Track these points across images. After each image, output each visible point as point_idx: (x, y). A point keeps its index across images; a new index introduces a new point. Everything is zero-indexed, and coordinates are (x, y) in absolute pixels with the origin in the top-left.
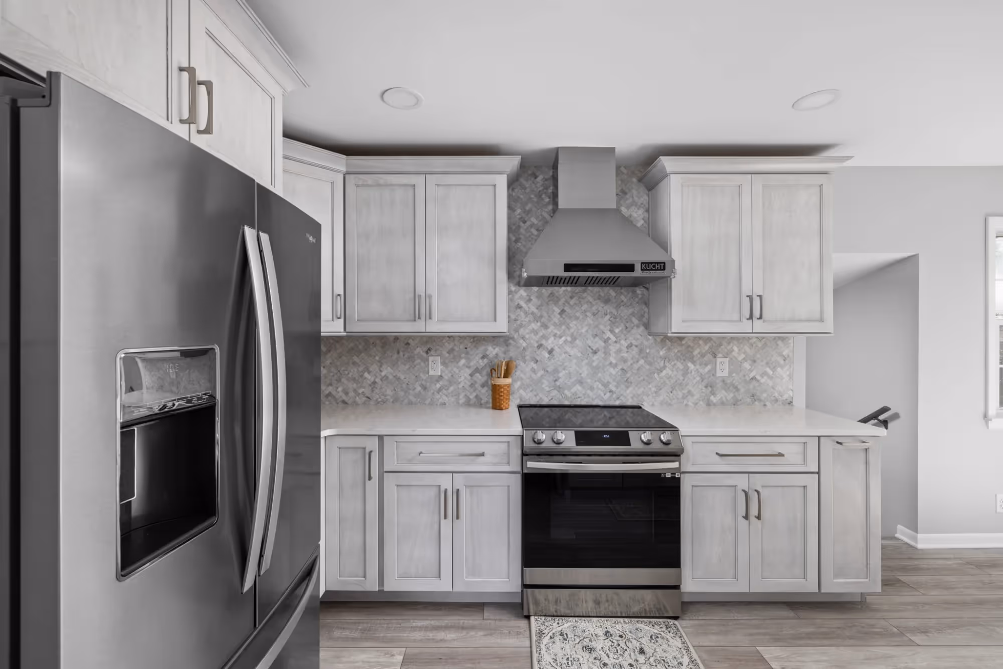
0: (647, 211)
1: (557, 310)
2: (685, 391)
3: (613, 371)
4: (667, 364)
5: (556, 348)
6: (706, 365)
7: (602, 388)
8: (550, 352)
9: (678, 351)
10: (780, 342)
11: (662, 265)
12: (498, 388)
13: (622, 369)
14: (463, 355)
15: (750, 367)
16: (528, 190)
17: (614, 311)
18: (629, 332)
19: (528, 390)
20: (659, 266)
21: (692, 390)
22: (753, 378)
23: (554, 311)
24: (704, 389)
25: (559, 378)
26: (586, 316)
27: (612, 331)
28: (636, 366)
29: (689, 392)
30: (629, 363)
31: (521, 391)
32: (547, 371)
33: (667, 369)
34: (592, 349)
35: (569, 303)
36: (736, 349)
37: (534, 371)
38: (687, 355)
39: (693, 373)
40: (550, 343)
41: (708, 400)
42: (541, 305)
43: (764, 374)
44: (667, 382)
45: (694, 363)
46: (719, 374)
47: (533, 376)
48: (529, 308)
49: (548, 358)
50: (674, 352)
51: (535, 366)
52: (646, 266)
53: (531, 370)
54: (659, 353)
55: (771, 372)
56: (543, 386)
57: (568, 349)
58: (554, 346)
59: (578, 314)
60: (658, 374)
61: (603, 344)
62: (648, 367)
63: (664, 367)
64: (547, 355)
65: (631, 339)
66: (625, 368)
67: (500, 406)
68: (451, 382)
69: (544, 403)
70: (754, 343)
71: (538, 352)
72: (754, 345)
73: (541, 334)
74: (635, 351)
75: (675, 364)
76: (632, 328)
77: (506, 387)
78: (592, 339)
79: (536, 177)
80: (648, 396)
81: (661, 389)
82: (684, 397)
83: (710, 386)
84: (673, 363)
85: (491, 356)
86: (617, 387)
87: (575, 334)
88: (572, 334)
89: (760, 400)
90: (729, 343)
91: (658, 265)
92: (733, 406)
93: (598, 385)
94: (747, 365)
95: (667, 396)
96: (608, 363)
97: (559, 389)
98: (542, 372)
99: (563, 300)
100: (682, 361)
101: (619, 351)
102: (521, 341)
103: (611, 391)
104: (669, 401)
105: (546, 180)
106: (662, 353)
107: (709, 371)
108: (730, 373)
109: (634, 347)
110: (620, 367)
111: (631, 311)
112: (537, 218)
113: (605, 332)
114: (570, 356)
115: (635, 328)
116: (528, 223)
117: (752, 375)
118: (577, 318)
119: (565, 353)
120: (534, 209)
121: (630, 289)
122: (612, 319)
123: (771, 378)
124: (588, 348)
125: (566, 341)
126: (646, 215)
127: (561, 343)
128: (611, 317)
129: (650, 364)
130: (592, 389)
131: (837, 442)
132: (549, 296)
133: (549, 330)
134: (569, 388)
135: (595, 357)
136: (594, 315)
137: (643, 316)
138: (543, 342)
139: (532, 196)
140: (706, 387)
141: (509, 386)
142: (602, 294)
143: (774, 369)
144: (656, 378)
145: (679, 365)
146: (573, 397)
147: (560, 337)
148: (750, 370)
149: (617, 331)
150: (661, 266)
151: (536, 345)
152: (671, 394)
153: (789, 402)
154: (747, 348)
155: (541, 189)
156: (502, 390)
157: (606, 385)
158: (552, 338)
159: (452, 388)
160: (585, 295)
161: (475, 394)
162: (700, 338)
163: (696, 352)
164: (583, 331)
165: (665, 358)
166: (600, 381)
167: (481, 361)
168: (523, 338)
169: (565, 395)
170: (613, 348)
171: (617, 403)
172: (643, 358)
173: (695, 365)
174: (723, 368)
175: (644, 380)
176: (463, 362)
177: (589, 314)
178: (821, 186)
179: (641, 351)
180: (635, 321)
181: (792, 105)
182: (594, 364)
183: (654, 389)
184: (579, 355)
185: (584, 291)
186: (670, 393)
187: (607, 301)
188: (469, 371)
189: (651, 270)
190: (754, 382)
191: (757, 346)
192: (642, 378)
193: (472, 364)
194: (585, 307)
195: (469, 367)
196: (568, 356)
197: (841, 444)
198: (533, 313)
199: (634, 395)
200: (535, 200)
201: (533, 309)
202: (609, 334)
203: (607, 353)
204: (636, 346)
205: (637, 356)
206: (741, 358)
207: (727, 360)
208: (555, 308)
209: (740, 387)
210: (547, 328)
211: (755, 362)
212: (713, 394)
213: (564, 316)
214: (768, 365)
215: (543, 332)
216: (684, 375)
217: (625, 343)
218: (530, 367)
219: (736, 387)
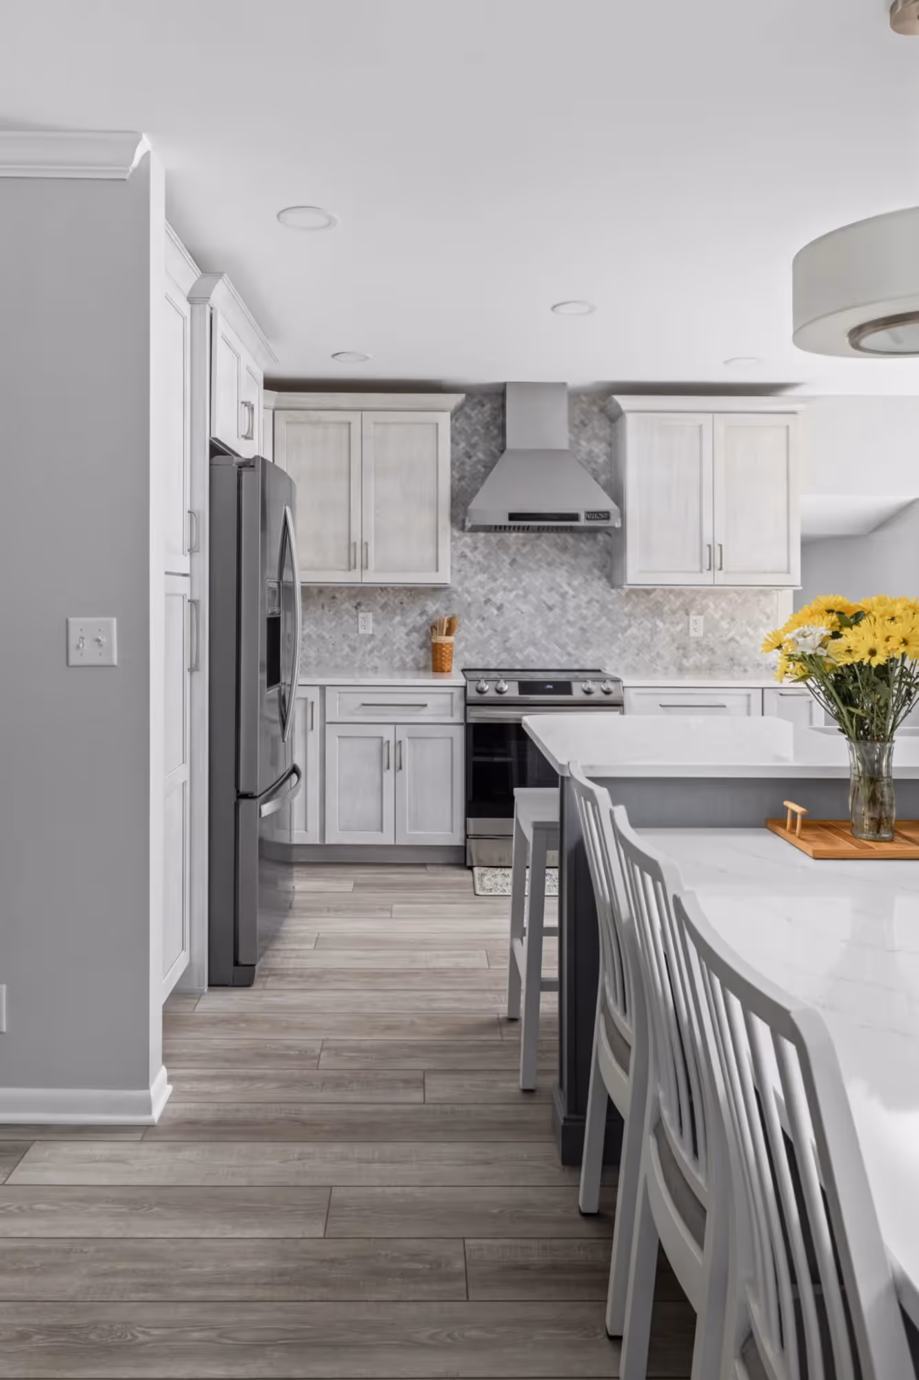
0: (610, 445)
1: (508, 560)
2: (653, 654)
3: (570, 630)
4: (633, 622)
5: (507, 605)
6: (678, 623)
7: (558, 649)
8: (500, 608)
9: (645, 607)
10: (762, 598)
12: (439, 646)
13: (582, 628)
14: (398, 611)
15: (728, 626)
16: (474, 420)
17: (573, 562)
18: (589, 584)
19: (473, 652)
21: (661, 652)
22: (732, 639)
23: (504, 561)
24: (675, 652)
25: (509, 639)
26: (541, 567)
27: (569, 584)
28: (598, 624)
29: (658, 654)
30: (589, 621)
31: (466, 654)
32: (496, 631)
33: (633, 628)
34: (547, 605)
35: (520, 552)
36: (712, 605)
37: (480, 630)
38: (657, 610)
39: (663, 632)
40: (498, 598)
41: (681, 664)
42: (489, 554)
43: (744, 634)
44: (632, 642)
45: (664, 622)
46: (692, 634)
47: (479, 635)
48: (475, 557)
49: (498, 615)
50: (640, 608)
51: (482, 625)
52: (589, 516)
53: (477, 629)
54: (623, 609)
55: (751, 632)
56: (492, 648)
57: (520, 605)
58: (503, 602)
59: (531, 565)
60: (623, 634)
61: (559, 599)
62: (609, 625)
63: (630, 626)
64: (495, 612)
65: (591, 594)
66: (585, 626)
67: (442, 668)
68: (384, 643)
69: (492, 667)
71: (485, 608)
72: (732, 599)
73: (487, 588)
74: (596, 607)
75: (642, 623)
76: (593, 581)
77: (448, 646)
78: (547, 593)
79: (483, 405)
80: (611, 658)
81: (624, 651)
82: (652, 661)
83: (683, 648)
84: (639, 621)
85: (430, 613)
86: (576, 648)
87: (528, 587)
88: (524, 588)
89: (739, 665)
90: (703, 599)
91: (601, 515)
92: (708, 671)
93: (553, 646)
94: (724, 624)
95: (633, 659)
96: (564, 621)
97: (508, 650)
98: (489, 632)
99: (513, 549)
100: (650, 619)
101: (578, 607)
102: (466, 595)
103: (569, 654)
104: (635, 665)
105: (495, 409)
106: (626, 609)
107: (681, 631)
108: (705, 635)
109: (594, 603)
110: (578, 626)
111: (591, 560)
112: (484, 453)
113: (562, 585)
114: (522, 613)
115: (596, 580)
116: (474, 459)
117: (730, 635)
118: (531, 570)
119: (517, 609)
120: (480, 442)
121: (591, 535)
122: (569, 570)
123: (751, 638)
124: (543, 603)
125: (517, 596)
126: (609, 449)
127: (511, 598)
128: (569, 568)
129: (613, 622)
130: (547, 651)
132: (497, 544)
133: (498, 582)
134: (521, 651)
135: (551, 614)
136: (549, 564)
137: (604, 566)
138: (491, 597)
140: (677, 649)
141: (451, 645)
142: (559, 541)
143: (756, 628)
144: (619, 639)
145: (646, 623)
147: (511, 591)
148: (729, 630)
149: (576, 583)
151: (482, 600)
152: (638, 657)
154: (724, 604)
155: (489, 419)
156: (444, 649)
157: (563, 647)
158: (501, 592)
159: (384, 650)
160: (539, 542)
161: (411, 657)
162: (671, 591)
163: (666, 609)
164: (537, 584)
165: (630, 615)
166: (555, 641)
167: (418, 618)
168: (468, 592)
169: (517, 658)
170: (571, 604)
171: (576, 667)
172: (604, 615)
173: (665, 624)
174: (697, 626)
175: (606, 640)
176: (398, 619)
177: (543, 564)
178: (786, 427)
179: (603, 607)
180: (596, 572)
182: (550, 622)
183: (617, 651)
184: (532, 611)
185: (538, 538)
186: (636, 656)
187: (564, 549)
188: (406, 630)
190: (732, 644)
191: (735, 601)
192: (604, 638)
193: (408, 621)
194: (539, 556)
195: (405, 625)
196: (520, 613)
198: (479, 563)
199: (595, 659)
200: (482, 432)
201: (480, 558)
202: (566, 588)
203: (564, 610)
205: (598, 613)
206: (717, 616)
207: (701, 618)
208: (505, 557)
209: (716, 649)
210: (495, 580)
211: (733, 620)
212: (686, 657)
213: (515, 566)
214: (749, 624)
215: (493, 585)
216: (652, 636)
217: (585, 598)
218: (476, 626)
219: (712, 650)
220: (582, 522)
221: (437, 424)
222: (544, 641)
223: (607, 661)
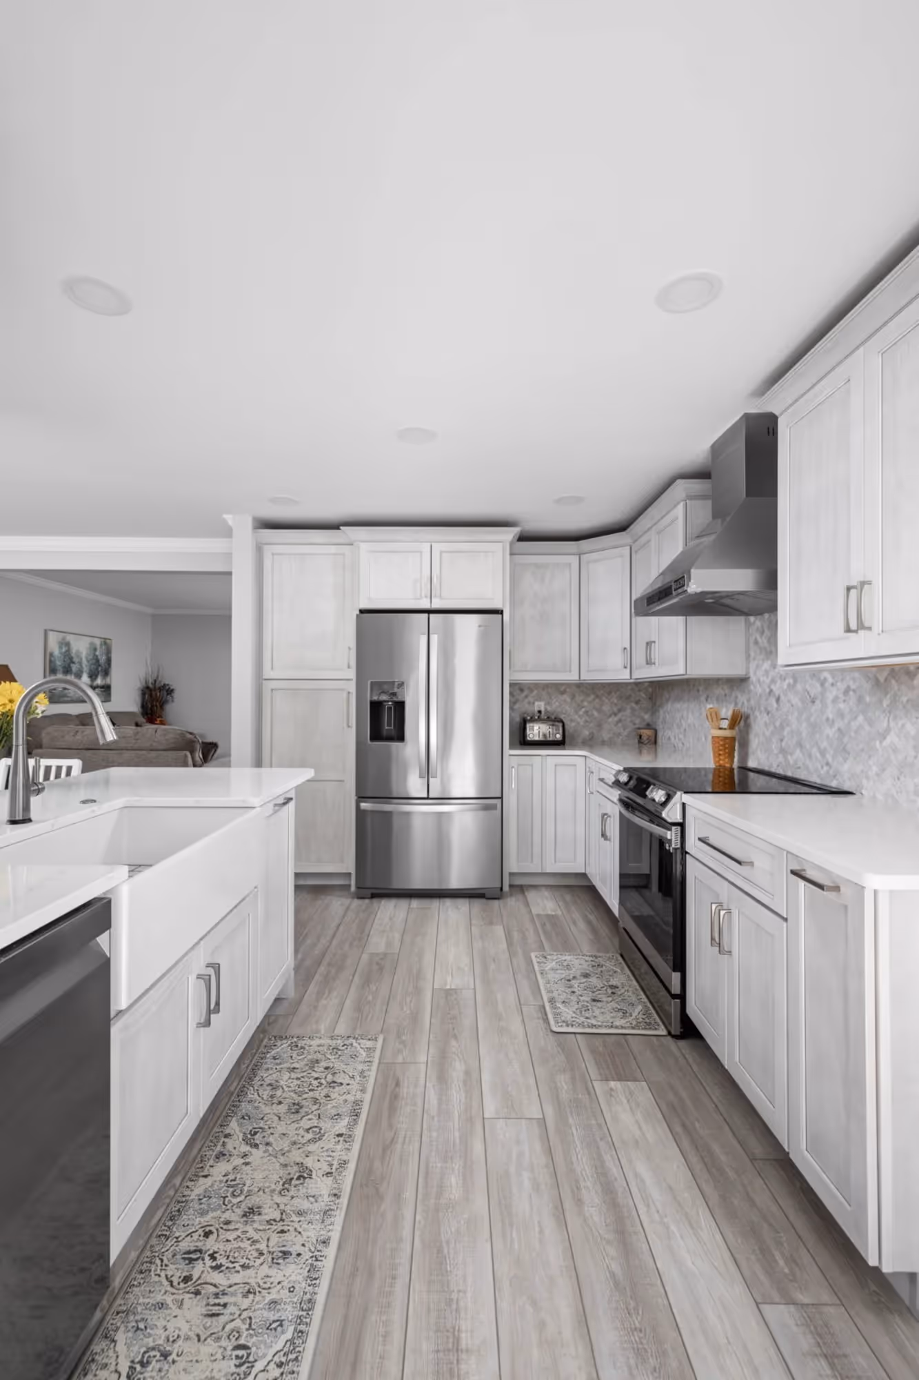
3: (830, 732)
4: (892, 724)
8: (779, 700)
9: (908, 701)
13: (839, 729)
25: (784, 737)
28: (854, 725)
32: (776, 727)
33: (892, 733)
34: (811, 697)
40: (777, 688)
49: (777, 709)
50: (902, 702)
51: (768, 719)
54: (880, 702)
57: (791, 696)
58: (780, 692)
60: (881, 742)
61: (820, 689)
62: (867, 728)
63: (888, 730)
64: (776, 705)
65: (850, 680)
66: (843, 727)
71: (769, 700)
73: (771, 676)
74: (851, 699)
75: (903, 726)
78: (809, 680)
80: (868, 778)
81: (882, 770)
84: (900, 724)
86: (834, 757)
93: (815, 751)
95: (892, 785)
96: (824, 718)
100: (914, 720)
101: (835, 700)
106: (885, 703)
109: (851, 694)
110: (836, 726)
114: (792, 706)
119: (789, 702)
124: (806, 695)
125: (789, 685)
127: (785, 688)
129: (871, 723)
134: (792, 753)
135: (814, 709)
138: (773, 687)
144: (877, 750)
146: (795, 766)
147: (784, 679)
151: (768, 691)
157: (824, 753)
158: (779, 682)
165: (889, 713)
166: (817, 745)
170: (830, 695)
171: (835, 785)
172: (862, 712)
175: (865, 750)
179: (859, 700)
182: (813, 719)
183: (875, 769)
192: (862, 747)
199: (852, 776)
203: (825, 702)
204: (854, 691)
217: (841, 687)
223: (864, 782)
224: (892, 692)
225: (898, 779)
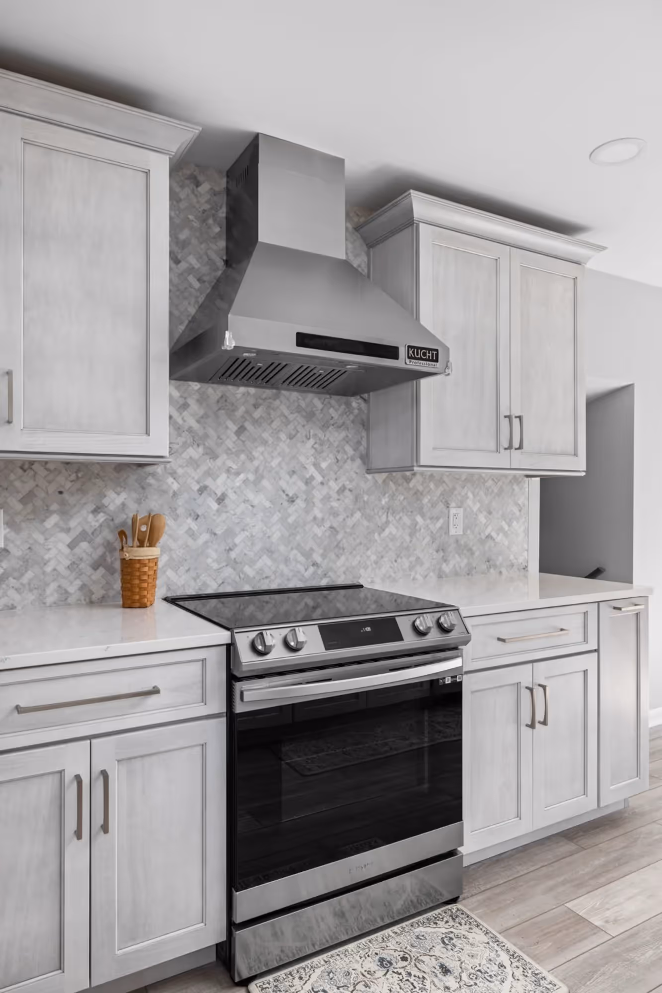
1: (233, 427)
2: (413, 559)
3: (319, 531)
4: (391, 518)
5: (231, 495)
6: (438, 519)
7: (301, 558)
8: (221, 500)
9: (404, 499)
11: (435, 352)
12: (138, 566)
13: (331, 527)
14: (54, 507)
15: (485, 521)
17: (320, 434)
18: (340, 467)
19: (182, 569)
20: (431, 355)
21: (421, 556)
22: (489, 537)
23: (227, 428)
24: (435, 555)
25: (235, 545)
26: (279, 439)
27: (316, 465)
28: (350, 522)
29: (418, 558)
30: (341, 518)
31: (170, 573)
32: (215, 534)
33: (391, 525)
34: (287, 495)
35: (251, 415)
36: (470, 495)
37: (191, 534)
38: (416, 502)
39: (422, 530)
40: (220, 484)
41: (440, 569)
42: (205, 416)
43: (501, 530)
44: (391, 545)
45: (423, 516)
46: (452, 531)
47: (190, 542)
48: (184, 421)
49: (218, 511)
50: (399, 500)
51: (194, 526)
52: (413, 352)
53: (187, 532)
54: (380, 500)
55: (506, 528)
56: (209, 561)
57: (251, 496)
58: (227, 490)
59: (265, 435)
60: (379, 534)
61: (303, 487)
62: (365, 523)
63: (387, 523)
64: (215, 506)
65: (343, 480)
66: (335, 525)
67: (139, 601)
68: (26, 563)
69: (210, 591)
70: (490, 487)
71: (200, 500)
72: (490, 490)
73: (203, 468)
74: (348, 498)
75: (400, 518)
76: (345, 462)
77: (151, 564)
78: (287, 477)
79: (198, 184)
80: (366, 568)
81: (382, 557)
82: (411, 568)
83: (442, 549)
84: (398, 517)
85: (112, 507)
86: (324, 556)
87: (261, 468)
88: (257, 470)
90: (463, 487)
91: (429, 353)
93: (295, 555)
94: (482, 518)
95: (391, 567)
96: (310, 518)
97: (235, 564)
98: (205, 537)
99: (242, 410)
100: (409, 513)
101: (327, 498)
102: (170, 480)
103: (315, 564)
104: (393, 575)
105: (215, 194)
106: (383, 501)
107: (441, 528)
108: (465, 530)
109: (347, 493)
110: (327, 525)
111: (343, 434)
112: (199, 258)
113: (307, 466)
114: (253, 506)
115: (349, 461)
117: (487, 532)
118: (265, 443)
119: (246, 501)
120: (194, 241)
121: (344, 399)
122: (316, 446)
123: (506, 534)
124: (281, 493)
125: (245, 481)
127: (238, 484)
128: (316, 443)
129: (369, 518)
130: (287, 561)
131: (615, 608)
132: (218, 401)
133: (219, 462)
134: (252, 563)
135: (292, 509)
136: (291, 437)
137: (359, 443)
138: (209, 482)
139: (191, 217)
140: (437, 551)
141: (155, 561)
142: (303, 404)
143: (509, 523)
144: (376, 541)
145: (406, 520)
146: (257, 578)
147: (238, 474)
148: (486, 526)
149: (323, 465)
150: (433, 354)
151: (196, 487)
152: (396, 564)
153: (524, 567)
154: (482, 494)
155: (207, 207)
156: (146, 569)
157: (308, 554)
158: (224, 476)
159: (29, 575)
160: (277, 402)
161: (78, 583)
162: (431, 479)
163: (425, 500)
164: (274, 463)
165: (388, 509)
166: (298, 547)
167: (91, 516)
168: (173, 474)
169: (245, 574)
170: (318, 494)
171: (324, 583)
172: (359, 509)
173: (424, 520)
174: (457, 522)
175: (361, 544)
176: (54, 519)
177: (283, 436)
178: (575, 279)
179: (357, 499)
180: (349, 451)
181: (589, 154)
182: (291, 520)
183: (373, 558)
184: (268, 504)
185: (276, 397)
186: (394, 563)
187: (310, 416)
188: (68, 539)
189: (421, 359)
190: (490, 543)
191: (493, 491)
192: (358, 541)
193: (73, 524)
194: (275, 424)
195: (68, 530)
196: (250, 507)
197: (619, 609)
198: (190, 430)
199: (347, 569)
200: (196, 224)
201: (192, 422)
202: (312, 471)
203: (309, 501)
205: (351, 507)
206: (475, 509)
207: (461, 511)
208: (230, 424)
209: (474, 548)
210: (214, 457)
211: (490, 513)
212: (445, 561)
213: (243, 438)
214: (504, 517)
215: (209, 464)
216: (411, 535)
217: (334, 486)
218: (185, 528)
219: (470, 550)
220: (402, 362)
221: (147, 173)
222: (282, 548)
223: (362, 571)
224: (391, 492)
225: (396, 561)
